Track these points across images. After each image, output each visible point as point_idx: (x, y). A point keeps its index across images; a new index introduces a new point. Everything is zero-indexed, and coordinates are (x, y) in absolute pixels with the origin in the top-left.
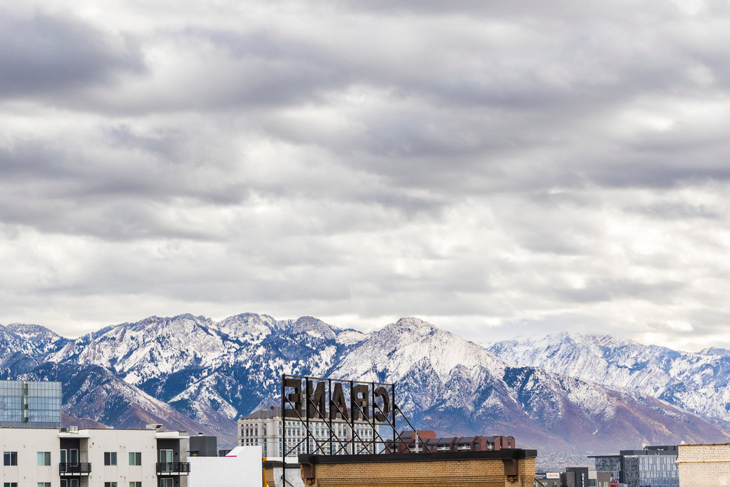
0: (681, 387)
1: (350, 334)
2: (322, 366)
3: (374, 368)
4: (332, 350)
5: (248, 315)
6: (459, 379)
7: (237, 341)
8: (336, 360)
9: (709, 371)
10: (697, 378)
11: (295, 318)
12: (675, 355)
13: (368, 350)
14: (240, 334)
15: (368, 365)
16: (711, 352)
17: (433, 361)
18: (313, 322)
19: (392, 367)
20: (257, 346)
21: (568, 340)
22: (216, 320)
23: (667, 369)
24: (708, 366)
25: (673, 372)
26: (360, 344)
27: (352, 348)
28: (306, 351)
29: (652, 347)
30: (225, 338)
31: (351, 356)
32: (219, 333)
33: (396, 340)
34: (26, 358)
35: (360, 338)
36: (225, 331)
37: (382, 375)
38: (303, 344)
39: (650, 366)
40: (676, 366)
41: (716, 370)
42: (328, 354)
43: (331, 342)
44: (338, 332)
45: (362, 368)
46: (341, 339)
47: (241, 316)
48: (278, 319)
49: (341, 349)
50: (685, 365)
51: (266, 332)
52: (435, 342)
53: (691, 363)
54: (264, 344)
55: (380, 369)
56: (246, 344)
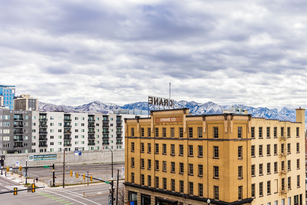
0: (255, 114)
1: (200, 104)
2: (195, 109)
3: (204, 110)
4: (197, 107)
5: (183, 101)
6: (218, 112)
7: (181, 105)
8: (198, 109)
9: (259, 111)
10: (257, 112)
11: (191, 101)
12: (253, 108)
13: (203, 107)
14: (182, 104)
15: (203, 109)
16: (259, 108)
17: (214, 109)
18: (194, 102)
19: (207, 110)
20: (184, 106)
21: (236, 106)
22: (178, 101)
23: (252, 110)
24: (259, 110)
25: (253, 111)
26: (202, 106)
27: (200, 106)
28: (193, 107)
29: (250, 107)
30: (179, 104)
31: (200, 108)
32: (178, 104)
33: (208, 105)
34: (145, 108)
35: (202, 105)
36: (179, 103)
37: (205, 111)
38: (192, 106)
39: (250, 110)
40: (254, 110)
41: (260, 111)
42: (196, 107)
43: (197, 105)
44: (198, 104)
45: (202, 110)
46: (199, 105)
47: (182, 101)
48: (188, 101)
49: (198, 107)
50: (255, 110)
51: (186, 104)
52: (214, 106)
53: (256, 109)
54: (186, 106)
55: (205, 110)
56: (183, 106)
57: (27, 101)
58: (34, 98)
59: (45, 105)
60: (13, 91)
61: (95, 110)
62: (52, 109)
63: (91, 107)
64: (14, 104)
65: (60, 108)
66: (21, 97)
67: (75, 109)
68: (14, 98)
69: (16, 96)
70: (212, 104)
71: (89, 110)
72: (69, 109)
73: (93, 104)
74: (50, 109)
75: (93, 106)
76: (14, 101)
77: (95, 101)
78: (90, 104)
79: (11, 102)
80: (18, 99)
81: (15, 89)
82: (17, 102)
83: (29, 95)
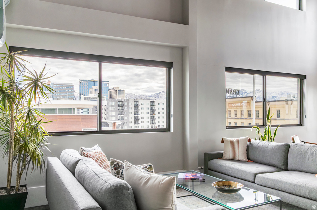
4: (246, 94)
11: (241, 89)
18: (243, 90)
26: (250, 93)
43: (246, 93)
44: (247, 91)
46: (247, 92)
57: (118, 92)
58: (122, 89)
59: (127, 94)
60: (108, 84)
61: (163, 97)
62: (132, 97)
63: (160, 95)
64: (109, 94)
65: (138, 97)
66: (113, 89)
67: (149, 97)
68: (109, 90)
69: (110, 88)
70: (260, 91)
71: (158, 98)
72: (144, 97)
73: (162, 93)
74: (131, 97)
75: (162, 94)
76: (109, 92)
77: (163, 91)
78: (159, 93)
79: (106, 93)
80: (111, 90)
81: (109, 83)
82: (111, 92)
83: (119, 88)
